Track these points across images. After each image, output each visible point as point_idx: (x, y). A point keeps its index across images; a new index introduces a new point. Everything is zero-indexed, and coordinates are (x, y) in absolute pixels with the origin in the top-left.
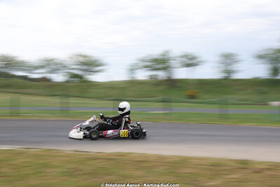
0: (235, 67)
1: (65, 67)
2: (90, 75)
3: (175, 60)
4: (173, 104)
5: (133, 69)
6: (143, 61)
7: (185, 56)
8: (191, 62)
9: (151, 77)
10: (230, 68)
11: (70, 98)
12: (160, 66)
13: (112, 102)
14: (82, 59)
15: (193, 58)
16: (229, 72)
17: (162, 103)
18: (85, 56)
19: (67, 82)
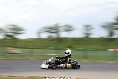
0: (91, 32)
1: (3, 31)
2: (17, 35)
3: (61, 28)
4: (60, 50)
5: (39, 33)
6: (45, 28)
7: (66, 26)
8: (69, 29)
9: (49, 36)
10: (88, 32)
11: (6, 48)
12: (53, 31)
13: (28, 49)
14: (12, 27)
15: (70, 27)
16: (88, 34)
17: (54, 50)
18: (14, 26)
19: (4, 39)
